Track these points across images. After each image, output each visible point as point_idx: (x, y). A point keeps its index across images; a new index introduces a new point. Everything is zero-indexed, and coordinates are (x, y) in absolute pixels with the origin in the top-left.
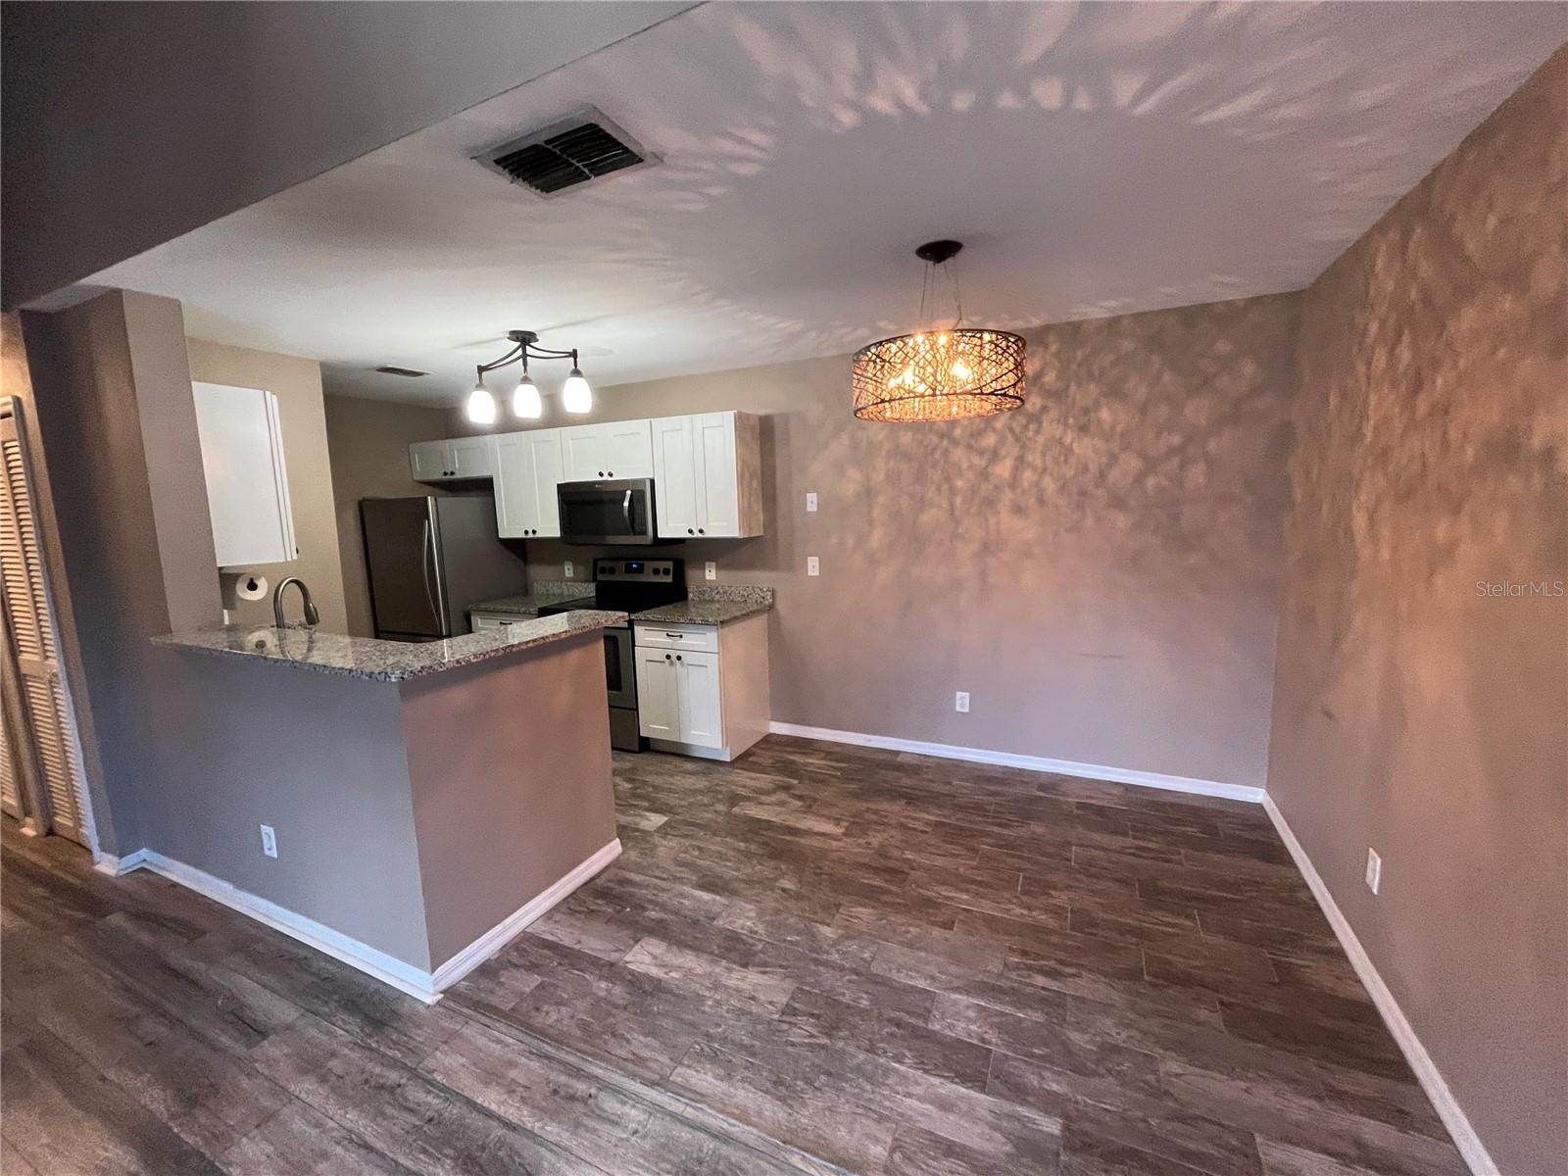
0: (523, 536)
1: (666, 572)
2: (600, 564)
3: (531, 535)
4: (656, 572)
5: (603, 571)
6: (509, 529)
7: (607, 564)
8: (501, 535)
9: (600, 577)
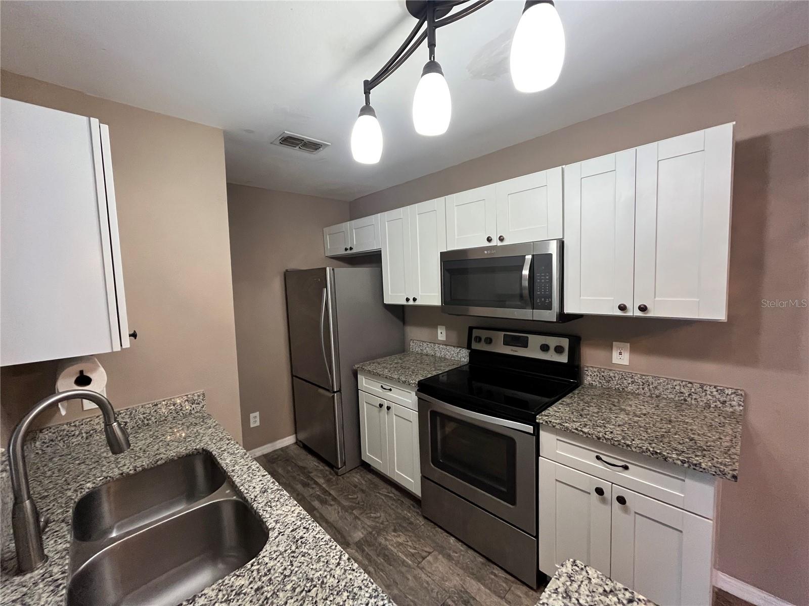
0: (405, 303)
1: (559, 350)
2: (476, 333)
3: (411, 302)
4: (545, 348)
5: (479, 339)
6: (393, 296)
7: (484, 334)
8: (387, 301)
9: (476, 346)
